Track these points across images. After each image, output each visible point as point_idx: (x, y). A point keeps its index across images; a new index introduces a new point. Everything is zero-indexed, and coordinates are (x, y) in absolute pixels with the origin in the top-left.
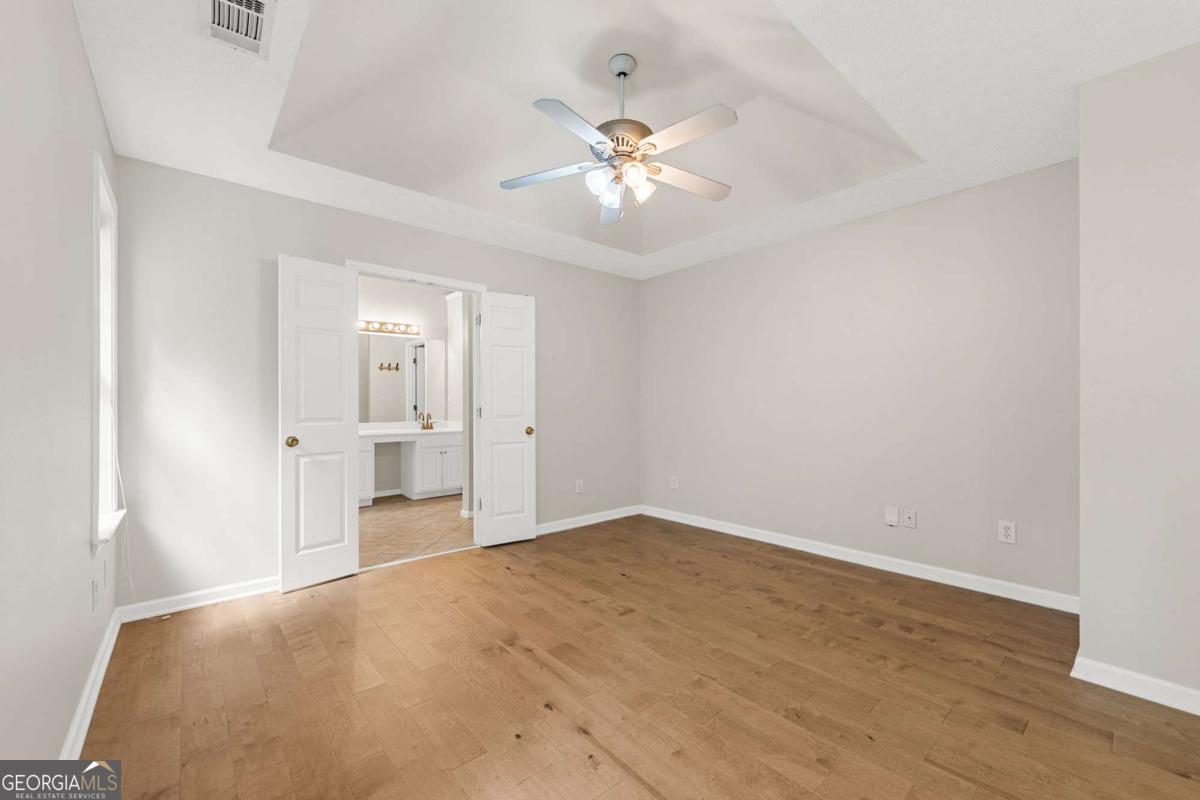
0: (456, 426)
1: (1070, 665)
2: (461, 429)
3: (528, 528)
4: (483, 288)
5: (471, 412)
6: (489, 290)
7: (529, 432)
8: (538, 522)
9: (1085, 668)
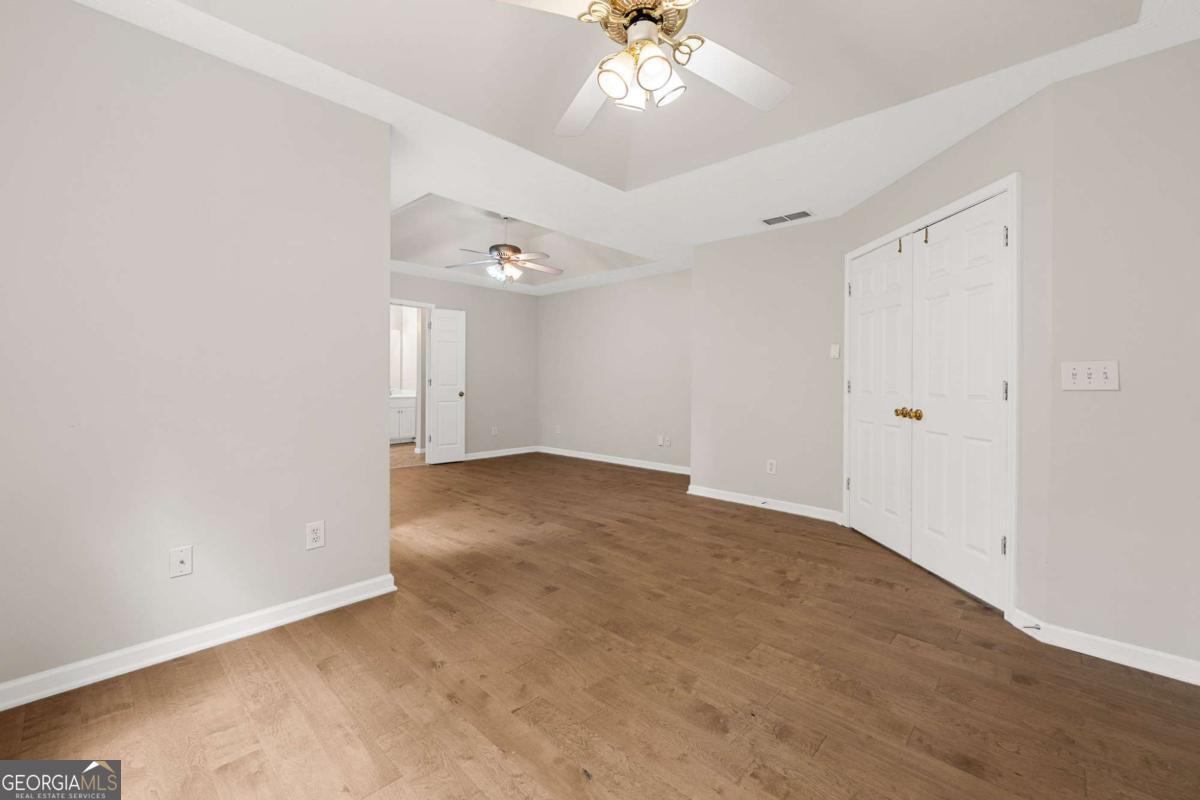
0: (411, 392)
1: (687, 489)
2: (414, 395)
3: (460, 454)
4: (433, 306)
5: (424, 382)
6: (437, 307)
7: (461, 395)
8: (466, 452)
9: (694, 490)
